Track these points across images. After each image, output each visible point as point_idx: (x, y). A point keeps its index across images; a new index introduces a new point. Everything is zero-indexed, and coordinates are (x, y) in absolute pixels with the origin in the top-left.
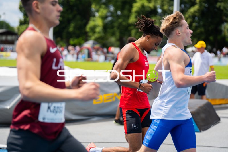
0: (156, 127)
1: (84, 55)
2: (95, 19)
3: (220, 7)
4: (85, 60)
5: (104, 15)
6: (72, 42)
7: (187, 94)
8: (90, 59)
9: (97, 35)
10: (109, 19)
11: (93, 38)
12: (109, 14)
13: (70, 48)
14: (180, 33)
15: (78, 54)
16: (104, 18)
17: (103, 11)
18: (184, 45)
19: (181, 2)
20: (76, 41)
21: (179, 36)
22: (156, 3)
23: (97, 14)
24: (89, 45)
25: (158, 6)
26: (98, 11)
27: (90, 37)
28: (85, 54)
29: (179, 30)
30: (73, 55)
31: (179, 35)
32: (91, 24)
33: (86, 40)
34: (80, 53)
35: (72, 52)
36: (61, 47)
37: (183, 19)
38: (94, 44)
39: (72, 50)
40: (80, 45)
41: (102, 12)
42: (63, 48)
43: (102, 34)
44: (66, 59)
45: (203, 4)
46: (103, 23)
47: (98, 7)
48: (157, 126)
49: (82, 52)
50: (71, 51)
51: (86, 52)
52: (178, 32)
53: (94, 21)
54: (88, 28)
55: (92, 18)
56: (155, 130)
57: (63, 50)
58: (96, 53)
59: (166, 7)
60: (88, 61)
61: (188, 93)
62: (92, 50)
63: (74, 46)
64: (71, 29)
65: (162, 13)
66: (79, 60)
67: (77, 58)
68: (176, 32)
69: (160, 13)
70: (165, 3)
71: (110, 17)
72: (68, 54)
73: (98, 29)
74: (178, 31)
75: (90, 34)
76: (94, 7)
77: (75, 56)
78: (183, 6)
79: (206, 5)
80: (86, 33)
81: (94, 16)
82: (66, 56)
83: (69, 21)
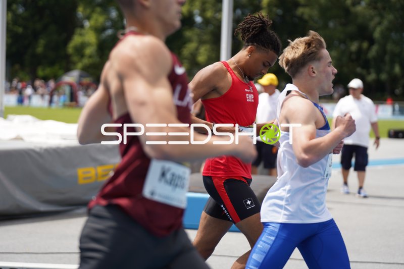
0: (273, 238)
1: (62, 98)
2: (83, 31)
3: (303, 14)
4: (65, 106)
5: (99, 24)
6: (40, 73)
7: (324, 179)
8: (74, 103)
9: (86, 61)
10: (109, 32)
11: (80, 65)
12: (108, 24)
13: (38, 83)
14: (315, 71)
15: (51, 95)
16: (99, 30)
17: (98, 19)
18: (319, 94)
19: (236, 6)
20: (48, 71)
21: (314, 77)
22: (192, 6)
23: (87, 24)
24: (71, 77)
25: (196, 11)
26: (88, 18)
27: (74, 63)
28: (64, 94)
29: (314, 67)
30: (42, 95)
31: (314, 75)
32: (76, 40)
33: (67, 70)
34: (56, 93)
35: (40, 90)
36: (21, 81)
37: (323, 47)
38: (81, 76)
39: (42, 87)
40: (56, 78)
41: (96, 20)
42: (25, 83)
43: (96, 59)
44: (30, 102)
45: (274, 9)
46: (98, 38)
47: (88, 11)
48: (273, 236)
49: (61, 91)
50: (39, 88)
51: (67, 90)
52: (311, 70)
53: (81, 35)
54: (70, 48)
55: (78, 31)
56: (271, 243)
57: (24, 87)
58: (85, 93)
59: (209, 14)
60: (70, 106)
61: (325, 175)
62: (77, 88)
63: (46, 79)
64: (40, 49)
65: (203, 23)
66: (54, 106)
67: (51, 102)
68: (309, 70)
69: (200, 24)
70: (208, 5)
71: (111, 28)
72: (33, 94)
73: (89, 51)
74: (312, 68)
75: (75, 59)
76: (80, 12)
77: (47, 97)
78: (239, 12)
79: (279, 12)
80: (67, 57)
81: (82, 27)
82: (30, 97)
83: (36, 36)
